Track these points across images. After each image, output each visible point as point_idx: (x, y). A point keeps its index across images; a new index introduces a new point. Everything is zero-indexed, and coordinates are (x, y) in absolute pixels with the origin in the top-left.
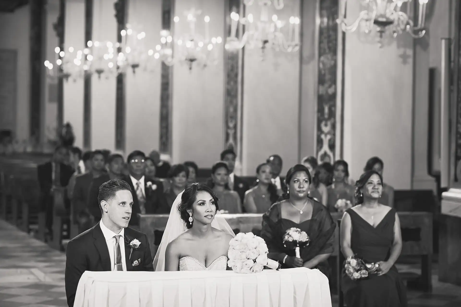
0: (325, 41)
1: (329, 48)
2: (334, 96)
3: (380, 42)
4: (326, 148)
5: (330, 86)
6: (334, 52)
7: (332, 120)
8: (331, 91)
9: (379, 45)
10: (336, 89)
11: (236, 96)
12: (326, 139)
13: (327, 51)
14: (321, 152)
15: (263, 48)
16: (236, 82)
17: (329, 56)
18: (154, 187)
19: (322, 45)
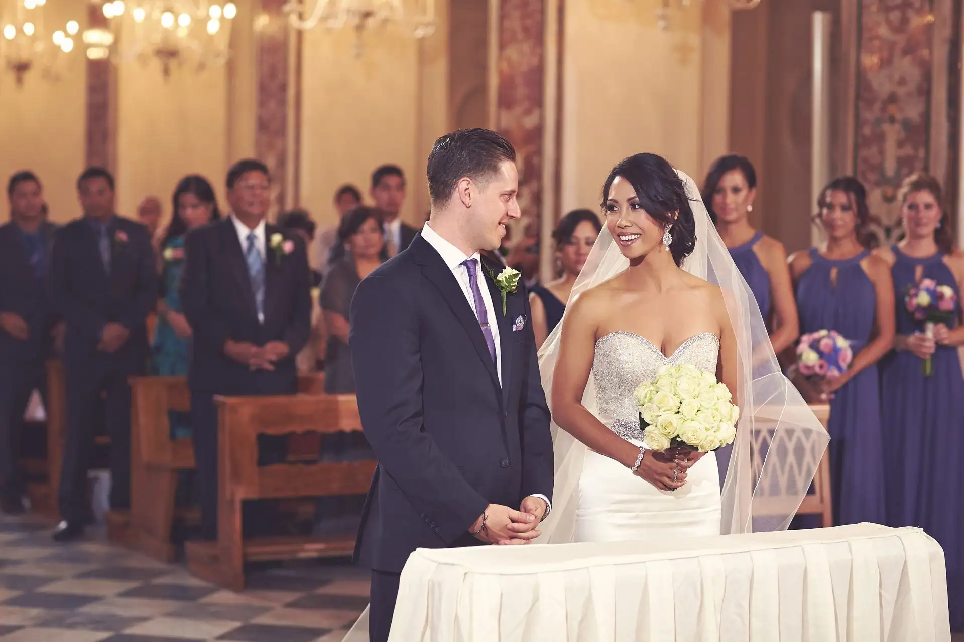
0: (516, 14)
1: (526, 30)
2: (538, 133)
3: (663, 17)
5: (528, 112)
6: (539, 39)
7: (534, 185)
8: (530, 122)
9: (661, 23)
10: (542, 118)
11: (281, 132)
13: (520, 36)
15: (360, 28)
16: (282, 103)
17: (526, 47)
18: (288, 247)
19: (507, 24)
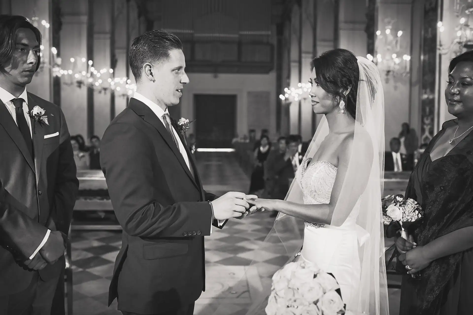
2: (433, 101)
4: (427, 133)
5: (431, 94)
7: (432, 116)
8: (431, 97)
10: (434, 96)
12: (427, 128)
14: (424, 136)
17: (430, 75)
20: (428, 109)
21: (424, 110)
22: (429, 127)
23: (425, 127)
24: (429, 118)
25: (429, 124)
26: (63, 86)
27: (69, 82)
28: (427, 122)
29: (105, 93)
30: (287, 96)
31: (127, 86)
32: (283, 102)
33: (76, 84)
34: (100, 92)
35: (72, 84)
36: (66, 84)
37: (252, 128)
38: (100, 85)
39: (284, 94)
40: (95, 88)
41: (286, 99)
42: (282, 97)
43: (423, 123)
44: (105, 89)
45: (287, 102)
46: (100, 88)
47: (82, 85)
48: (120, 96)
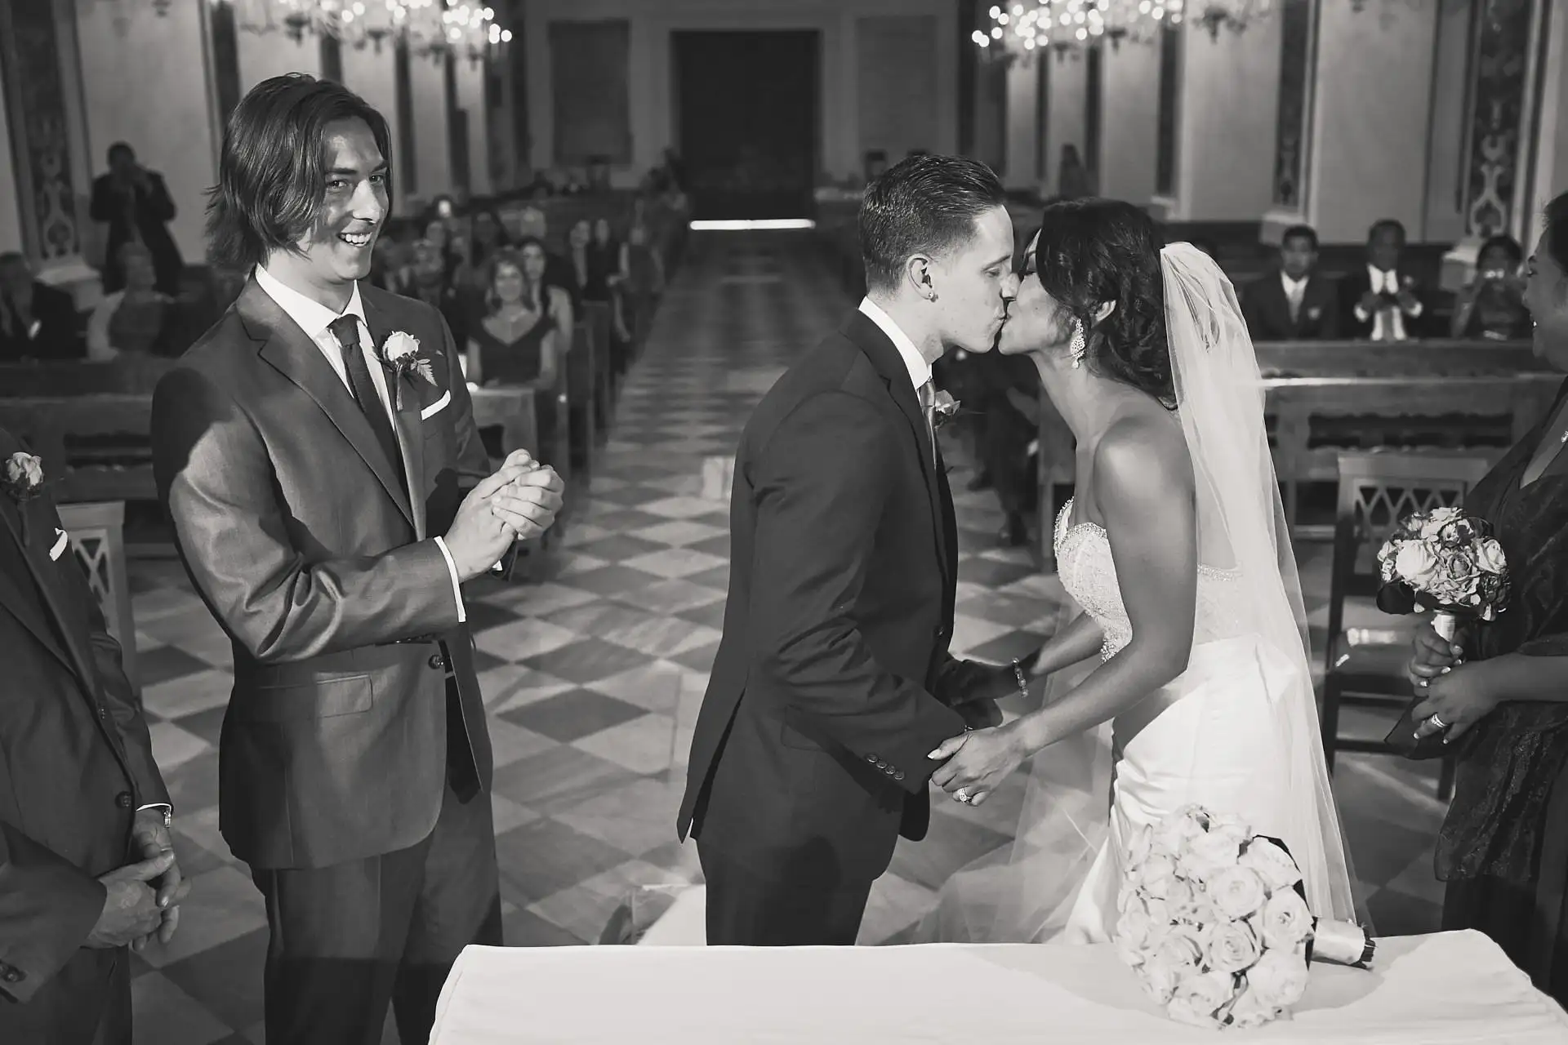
2: (1518, 79)
4: (1489, 194)
5: (1509, 59)
7: (1510, 133)
8: (1510, 69)
10: (1523, 64)
12: (1491, 175)
14: (1480, 201)
20: (1496, 111)
21: (1483, 113)
22: (1498, 170)
23: (1484, 169)
24: (1501, 140)
25: (1499, 162)
26: (244, 39)
27: (262, 22)
28: (1492, 153)
29: (378, 49)
30: (997, 33)
31: (447, 17)
32: (985, 58)
33: (284, 28)
34: (360, 45)
35: (271, 27)
36: (249, 27)
37: (875, 147)
38: (359, 20)
39: (987, 26)
40: (344, 35)
41: (996, 45)
42: (979, 38)
43: (1479, 157)
44: (377, 35)
45: (998, 55)
46: (358, 32)
47: (305, 30)
48: (424, 53)
